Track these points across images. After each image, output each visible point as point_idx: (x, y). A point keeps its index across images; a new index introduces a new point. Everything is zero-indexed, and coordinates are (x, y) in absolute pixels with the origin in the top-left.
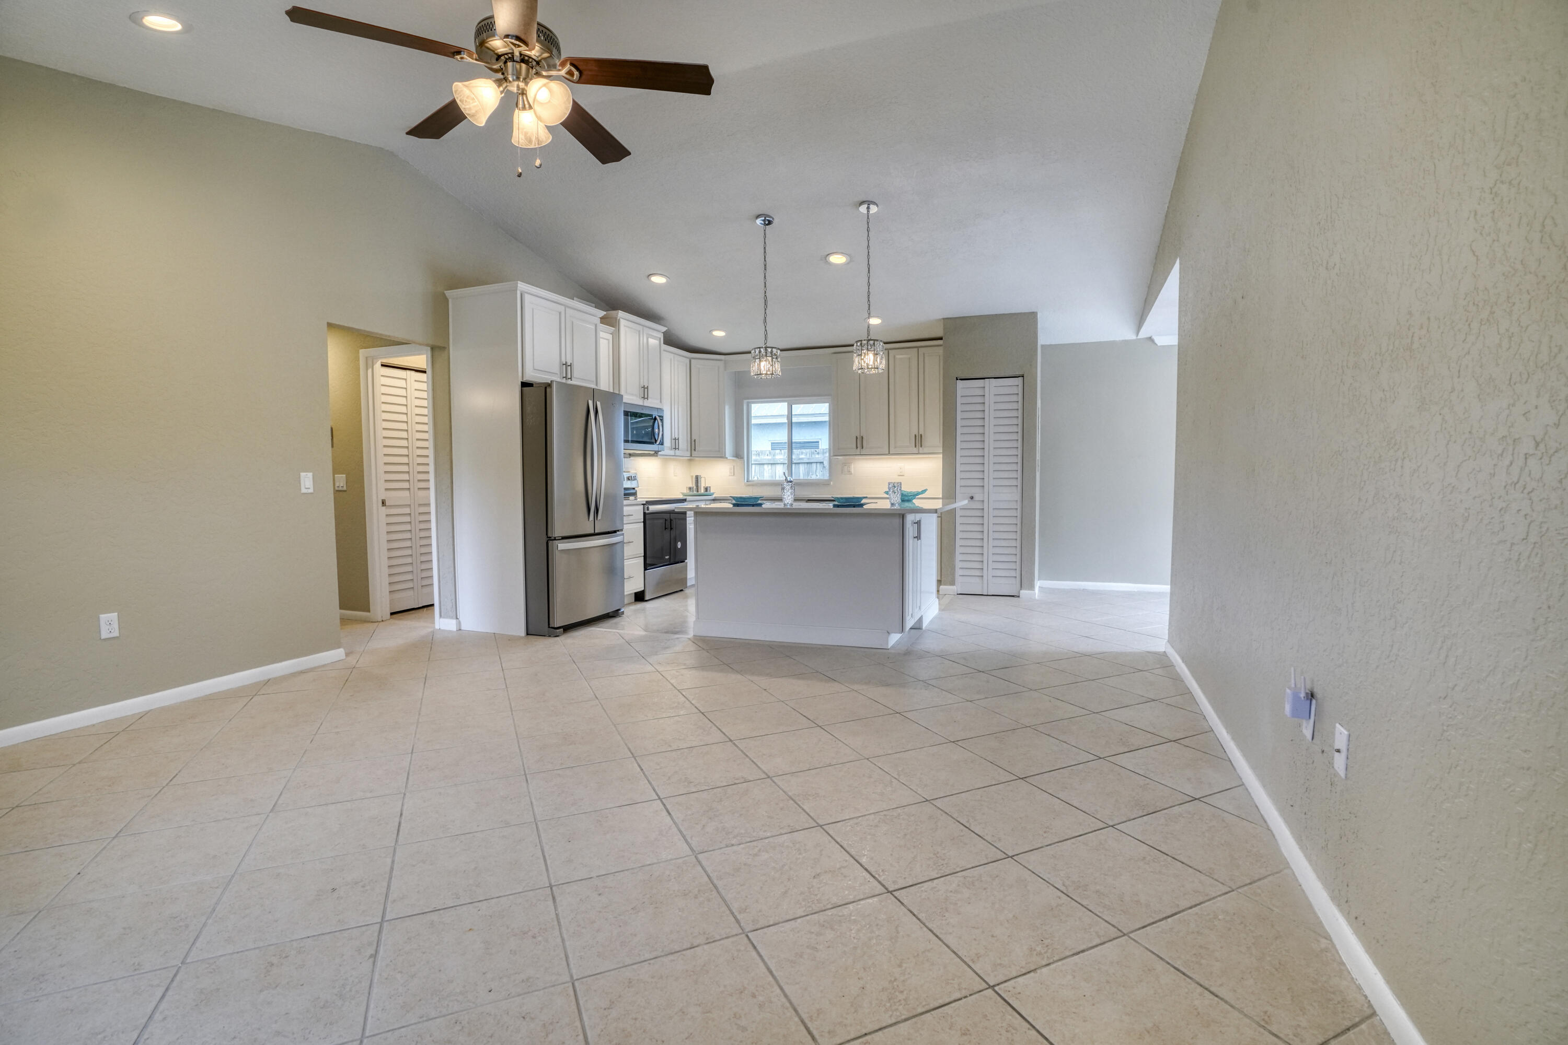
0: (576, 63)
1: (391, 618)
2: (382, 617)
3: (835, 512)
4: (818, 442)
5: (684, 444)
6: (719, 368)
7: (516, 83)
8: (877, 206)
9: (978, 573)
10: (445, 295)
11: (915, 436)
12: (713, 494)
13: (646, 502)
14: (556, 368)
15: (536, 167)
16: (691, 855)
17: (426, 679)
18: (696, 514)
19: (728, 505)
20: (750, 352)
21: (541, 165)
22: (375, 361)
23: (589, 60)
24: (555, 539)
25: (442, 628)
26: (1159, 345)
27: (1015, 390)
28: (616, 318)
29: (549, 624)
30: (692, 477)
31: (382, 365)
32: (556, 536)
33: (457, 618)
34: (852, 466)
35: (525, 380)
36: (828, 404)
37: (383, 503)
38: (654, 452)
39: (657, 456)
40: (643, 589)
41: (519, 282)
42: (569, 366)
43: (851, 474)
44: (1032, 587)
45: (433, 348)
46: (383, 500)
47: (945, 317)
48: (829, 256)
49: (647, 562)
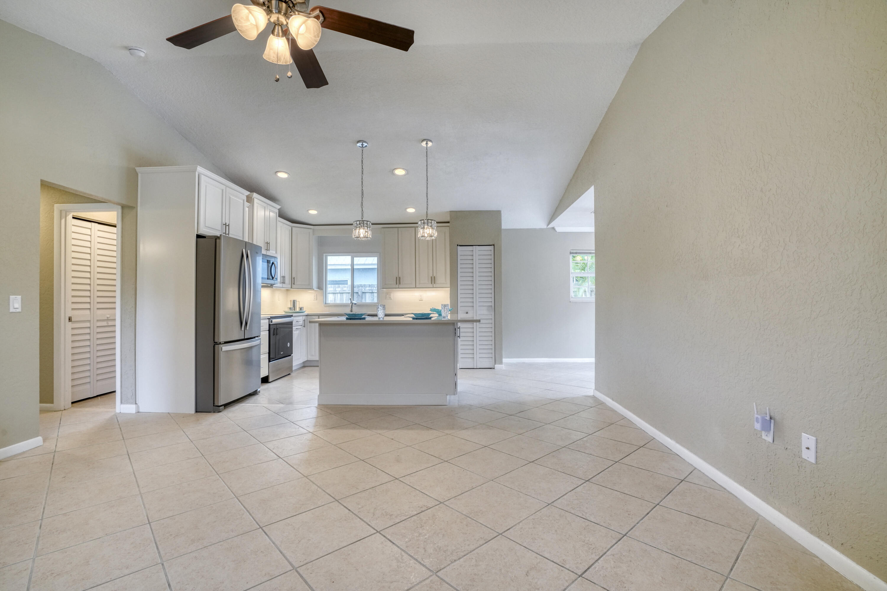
0: (322, 11)
1: (72, 407)
2: (64, 407)
3: (414, 322)
4: (347, 281)
5: (287, 280)
6: (309, 233)
7: (277, 15)
8: (432, 143)
9: (471, 356)
10: (136, 170)
11: (431, 277)
12: (305, 311)
13: (271, 317)
14: (219, 227)
15: (288, 77)
16: (431, 576)
17: (128, 455)
18: (320, 325)
19: (344, 318)
20: (352, 224)
21: (291, 76)
22: (67, 213)
23: (334, 11)
24: (220, 344)
25: (122, 412)
26: (557, 232)
27: (489, 253)
28: (251, 198)
29: (214, 404)
30: (291, 301)
31: (73, 218)
32: (221, 341)
33: (136, 404)
34: (392, 294)
35: (199, 233)
36: (377, 258)
37: (70, 319)
38: (270, 285)
39: (272, 287)
40: (268, 375)
41: (198, 166)
42: (227, 226)
43: (391, 299)
44: (501, 363)
45: (123, 207)
46: (69, 317)
47: (451, 210)
48: (395, 170)
49: (271, 357)
